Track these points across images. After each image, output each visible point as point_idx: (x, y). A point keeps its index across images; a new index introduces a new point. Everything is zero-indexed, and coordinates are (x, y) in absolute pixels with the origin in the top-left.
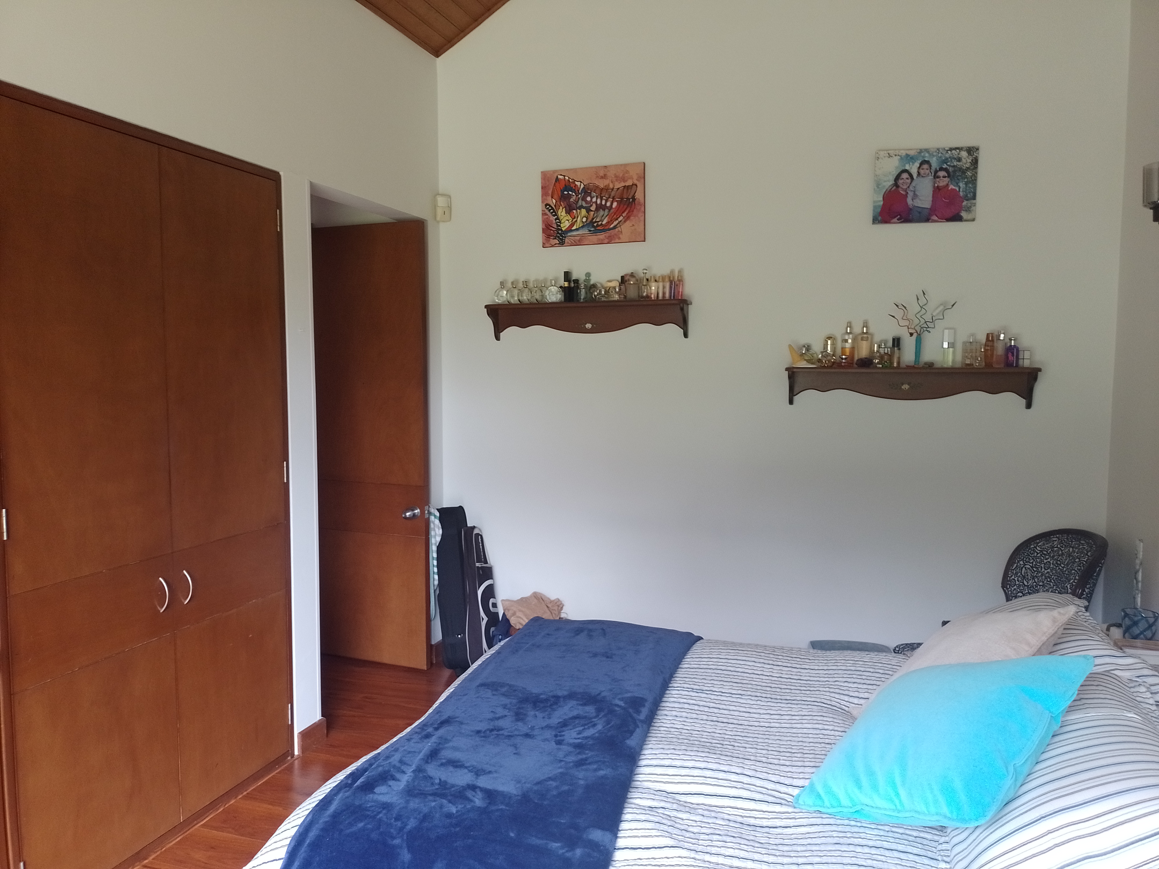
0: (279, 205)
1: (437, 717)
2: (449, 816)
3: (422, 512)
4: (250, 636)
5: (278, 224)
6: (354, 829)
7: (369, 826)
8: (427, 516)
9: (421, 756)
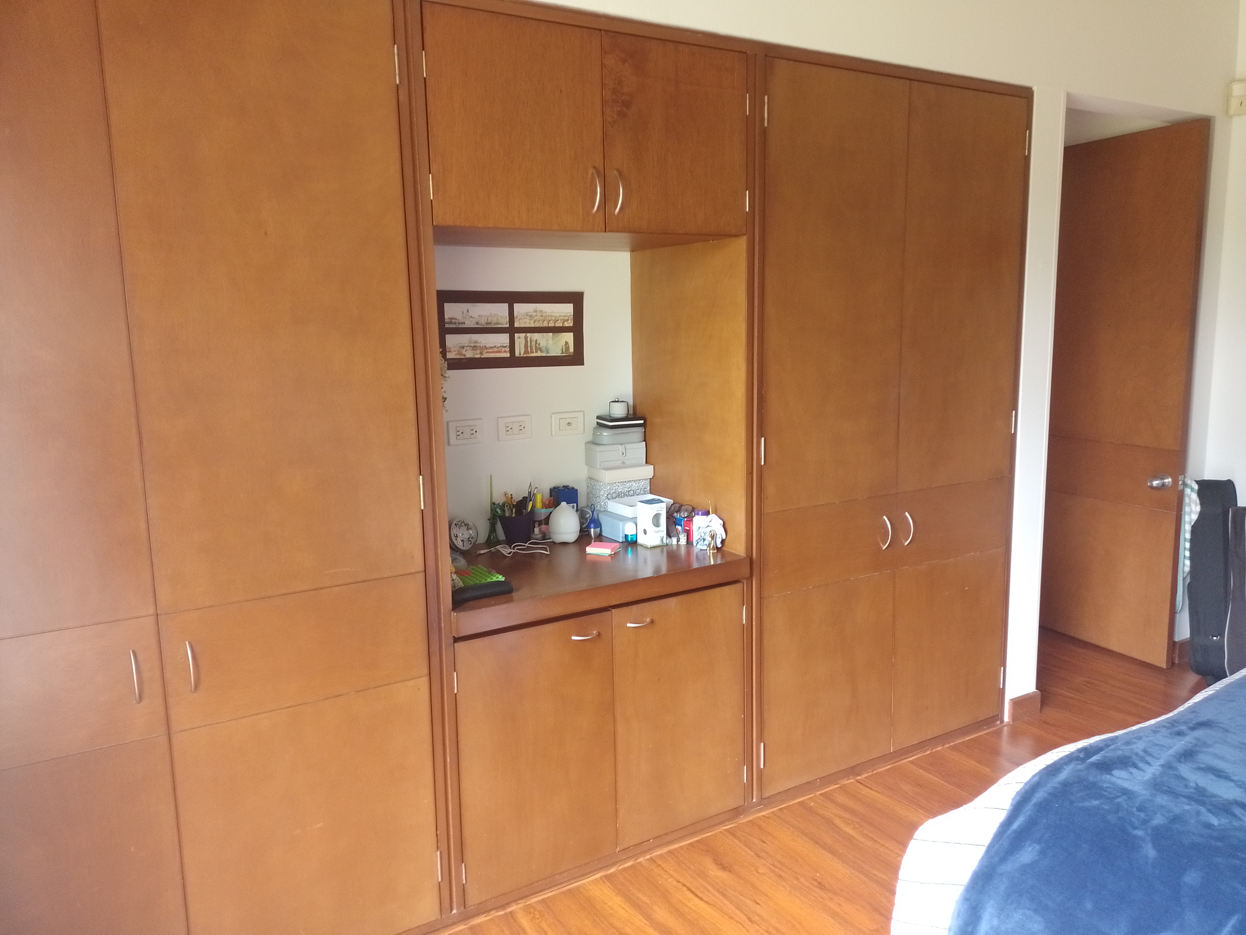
0: (1029, 126)
1: (1192, 716)
2: (1208, 826)
3: (1175, 482)
4: (967, 589)
5: (1027, 147)
6: (1087, 804)
7: (1106, 807)
8: (1180, 487)
9: (1171, 752)
